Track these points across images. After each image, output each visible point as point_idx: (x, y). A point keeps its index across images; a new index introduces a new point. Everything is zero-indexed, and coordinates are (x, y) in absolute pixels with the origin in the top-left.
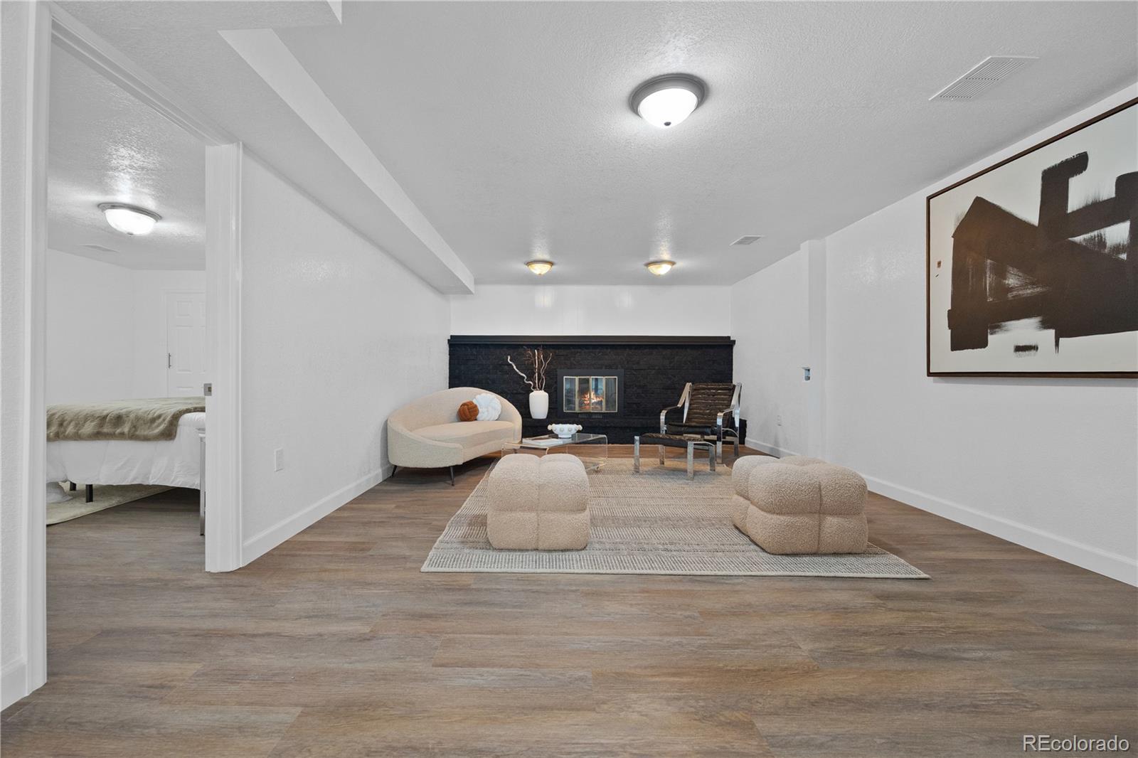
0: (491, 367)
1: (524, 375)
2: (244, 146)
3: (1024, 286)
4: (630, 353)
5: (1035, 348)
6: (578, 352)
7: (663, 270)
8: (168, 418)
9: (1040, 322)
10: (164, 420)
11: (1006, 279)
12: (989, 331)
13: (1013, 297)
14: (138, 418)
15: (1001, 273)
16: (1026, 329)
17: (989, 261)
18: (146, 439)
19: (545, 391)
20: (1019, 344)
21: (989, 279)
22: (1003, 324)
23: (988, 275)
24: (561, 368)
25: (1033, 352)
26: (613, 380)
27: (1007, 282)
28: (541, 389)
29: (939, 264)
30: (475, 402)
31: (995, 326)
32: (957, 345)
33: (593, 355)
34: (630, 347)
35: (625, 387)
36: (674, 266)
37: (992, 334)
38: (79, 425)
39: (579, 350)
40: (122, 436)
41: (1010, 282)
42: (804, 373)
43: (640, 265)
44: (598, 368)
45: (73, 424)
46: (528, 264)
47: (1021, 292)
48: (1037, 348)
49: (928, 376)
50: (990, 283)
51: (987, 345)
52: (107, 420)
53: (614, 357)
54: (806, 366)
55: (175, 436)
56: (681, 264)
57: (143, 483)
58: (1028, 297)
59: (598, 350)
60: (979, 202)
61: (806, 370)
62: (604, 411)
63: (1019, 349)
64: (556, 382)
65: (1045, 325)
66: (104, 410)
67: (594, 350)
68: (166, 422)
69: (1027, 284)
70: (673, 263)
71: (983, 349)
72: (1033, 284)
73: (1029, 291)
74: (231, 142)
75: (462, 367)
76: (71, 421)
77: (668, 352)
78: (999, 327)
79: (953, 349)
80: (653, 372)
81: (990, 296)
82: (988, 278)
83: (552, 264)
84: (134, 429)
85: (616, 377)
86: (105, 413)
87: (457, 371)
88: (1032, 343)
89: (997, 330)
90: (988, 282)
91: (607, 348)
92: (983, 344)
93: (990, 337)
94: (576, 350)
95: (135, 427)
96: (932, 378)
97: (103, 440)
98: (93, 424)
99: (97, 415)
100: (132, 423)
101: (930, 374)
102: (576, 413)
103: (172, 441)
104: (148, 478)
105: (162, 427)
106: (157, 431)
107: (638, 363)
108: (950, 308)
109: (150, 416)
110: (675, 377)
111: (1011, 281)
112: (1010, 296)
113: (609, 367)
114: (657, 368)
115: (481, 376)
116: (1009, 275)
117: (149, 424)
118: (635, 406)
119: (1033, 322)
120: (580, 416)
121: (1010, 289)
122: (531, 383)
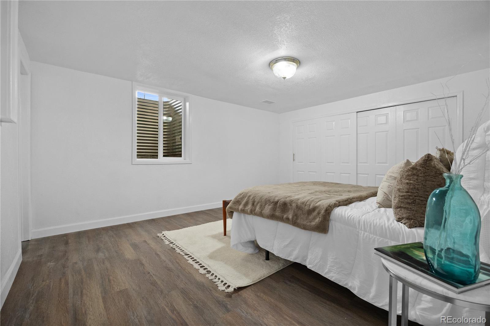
8: (323, 212)
10: (319, 213)
14: (298, 208)
18: (305, 228)
38: (262, 208)
40: (287, 221)
45: (259, 205)
52: (278, 205)
55: (328, 231)
57: (302, 263)
66: (275, 197)
68: (320, 216)
76: (258, 203)
84: (295, 217)
86: (276, 199)
95: (296, 215)
97: (275, 220)
98: (270, 207)
99: (272, 201)
100: (294, 212)
103: (325, 235)
104: (305, 260)
105: (317, 220)
106: (313, 223)
109: (307, 208)
117: (306, 215)
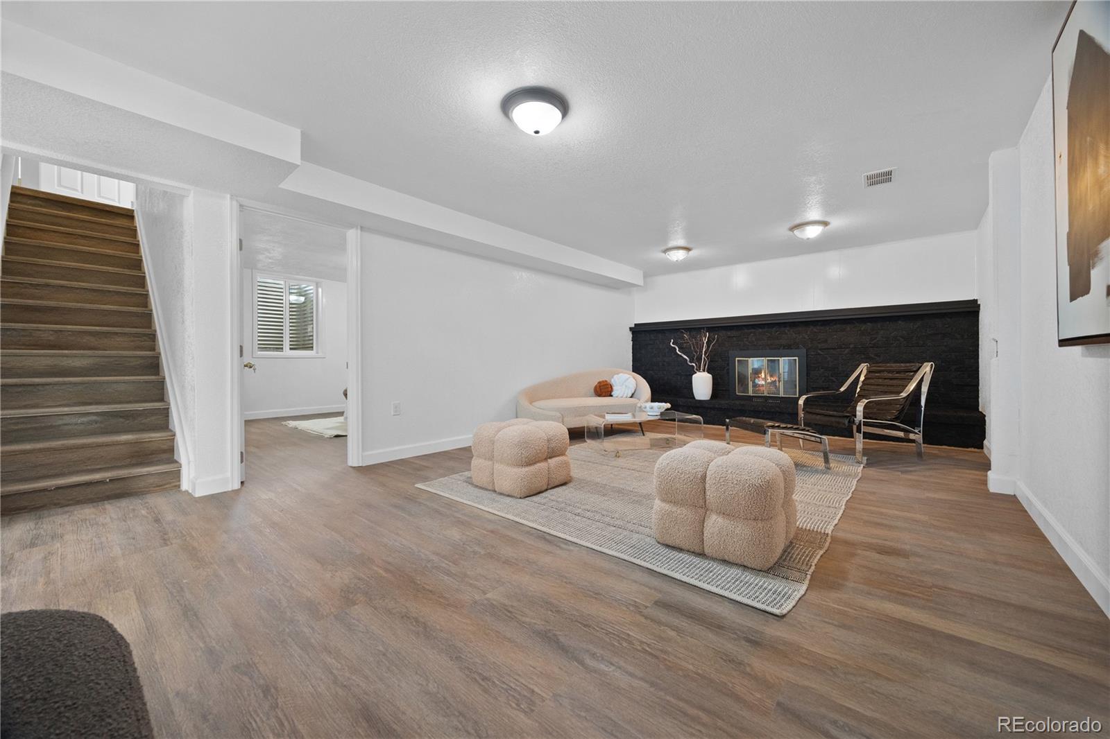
1: (688, 358)
2: (362, 228)
4: (815, 330)
6: (751, 333)
7: (813, 232)
19: (708, 373)
24: (733, 350)
26: (793, 361)
28: (704, 371)
30: (613, 382)
33: (769, 335)
34: (815, 323)
35: (809, 368)
36: (828, 227)
39: (753, 330)
43: (781, 231)
44: (775, 349)
46: (665, 251)
53: (795, 336)
56: (837, 222)
59: (775, 329)
62: (782, 395)
64: (728, 364)
67: (770, 330)
70: (825, 224)
74: (352, 228)
75: (643, 352)
80: (846, 350)
83: (688, 249)
85: (797, 358)
87: (639, 355)
91: (785, 327)
94: (750, 331)
102: (750, 396)
107: (826, 341)
110: (877, 355)
113: (789, 347)
114: (852, 346)
115: (658, 358)
120: (754, 400)
122: (695, 365)
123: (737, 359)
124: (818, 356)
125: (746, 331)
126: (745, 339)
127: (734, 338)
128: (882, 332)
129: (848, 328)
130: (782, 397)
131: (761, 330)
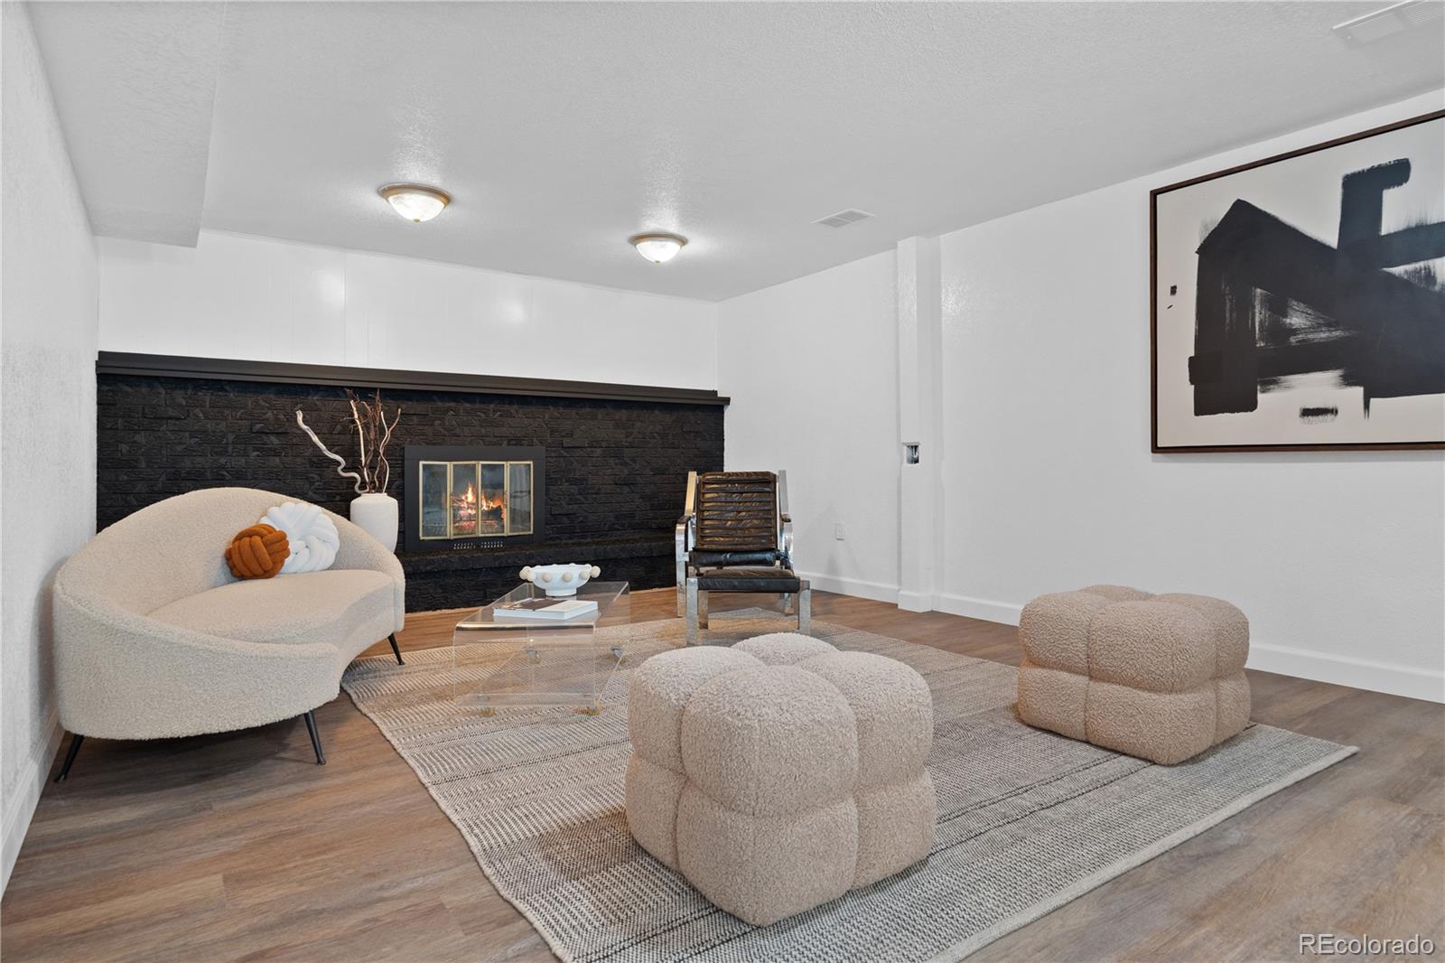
0: (231, 437)
1: (338, 458)
3: (1316, 328)
4: (555, 413)
5: (1334, 411)
6: (449, 409)
7: (662, 252)
9: (1341, 376)
11: (1286, 317)
12: (1259, 387)
13: (1297, 342)
15: (1278, 308)
16: (1319, 386)
17: (1259, 291)
19: (390, 494)
20: (1307, 407)
21: (1259, 315)
22: (1283, 378)
23: (1257, 311)
24: (413, 443)
25: (1329, 417)
26: (523, 469)
27: (1288, 321)
28: (380, 492)
29: (1173, 290)
31: (1269, 381)
32: (1204, 406)
33: (481, 414)
34: (556, 401)
35: (547, 482)
36: (686, 247)
37: (1263, 392)
39: (452, 404)
41: (1293, 322)
42: (906, 452)
43: (620, 238)
44: (493, 443)
46: (387, 191)
47: (1311, 336)
48: (1337, 412)
49: (1153, 452)
50: (1261, 322)
51: (1256, 408)
53: (526, 421)
54: (913, 441)
56: (698, 245)
58: (1320, 343)
59: (492, 406)
60: (1240, 207)
61: (912, 447)
62: (507, 532)
63: (1307, 412)
64: (415, 475)
65: (1348, 381)
67: (485, 406)
69: (1319, 325)
70: (684, 242)
71: (1249, 413)
72: (1329, 325)
73: (1323, 335)
75: (140, 438)
77: (623, 414)
78: (1275, 382)
79: (1197, 413)
80: (599, 451)
81: (1262, 339)
82: (1257, 315)
85: (531, 463)
87: (124, 448)
88: (1330, 405)
89: (1272, 386)
90: (1257, 320)
91: (511, 403)
92: (1250, 405)
93: (1260, 397)
94: (448, 405)
96: (1159, 456)
101: (1156, 449)
102: (449, 540)
107: (571, 435)
108: (1193, 355)
110: (634, 461)
111: (1296, 320)
112: (1293, 340)
113: (516, 441)
114: (604, 444)
115: (199, 459)
116: (1291, 312)
118: (565, 519)
119: (1331, 376)
120: (456, 546)
121: (1294, 332)
122: (356, 475)
123: (421, 463)
124: (562, 460)
125: (440, 404)
126: (437, 422)
127: (415, 418)
128: (639, 424)
129: (600, 413)
130: (509, 537)
131: (467, 405)
